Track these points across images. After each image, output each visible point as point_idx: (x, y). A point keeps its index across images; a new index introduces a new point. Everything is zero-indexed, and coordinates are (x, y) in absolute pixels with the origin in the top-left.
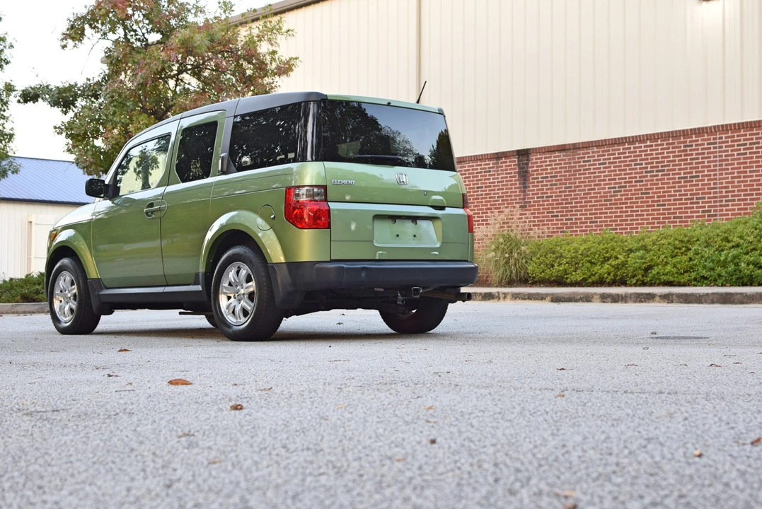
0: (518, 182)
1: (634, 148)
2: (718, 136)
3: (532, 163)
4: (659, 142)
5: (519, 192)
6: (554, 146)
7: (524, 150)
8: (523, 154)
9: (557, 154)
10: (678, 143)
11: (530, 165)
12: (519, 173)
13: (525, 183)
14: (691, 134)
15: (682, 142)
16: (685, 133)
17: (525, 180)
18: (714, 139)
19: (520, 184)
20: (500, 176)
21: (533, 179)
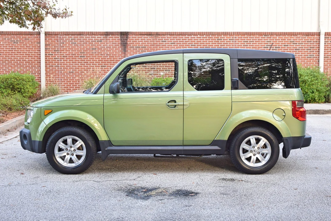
0: (120, 48)
1: (191, 38)
2: (234, 37)
3: (130, 39)
4: (205, 36)
5: (121, 53)
6: (144, 32)
7: (125, 32)
8: (124, 35)
9: (146, 36)
10: (214, 38)
11: (128, 40)
12: (121, 44)
13: (125, 49)
14: (222, 34)
15: (216, 38)
16: (219, 34)
17: (125, 47)
18: (232, 38)
19: (121, 49)
20: (108, 44)
21: (130, 47)
